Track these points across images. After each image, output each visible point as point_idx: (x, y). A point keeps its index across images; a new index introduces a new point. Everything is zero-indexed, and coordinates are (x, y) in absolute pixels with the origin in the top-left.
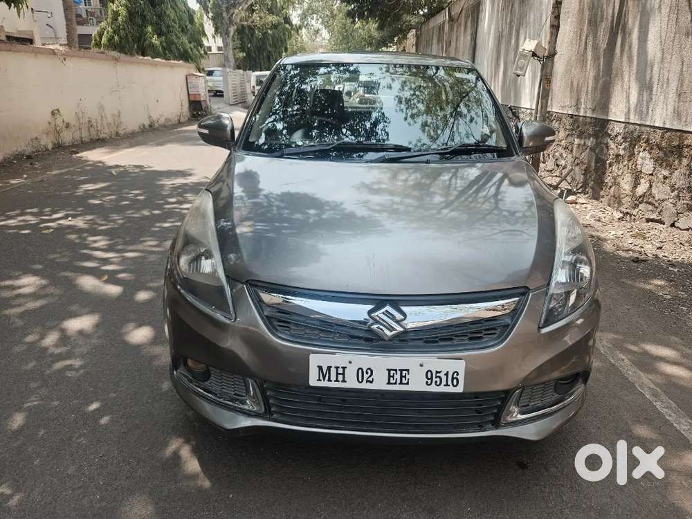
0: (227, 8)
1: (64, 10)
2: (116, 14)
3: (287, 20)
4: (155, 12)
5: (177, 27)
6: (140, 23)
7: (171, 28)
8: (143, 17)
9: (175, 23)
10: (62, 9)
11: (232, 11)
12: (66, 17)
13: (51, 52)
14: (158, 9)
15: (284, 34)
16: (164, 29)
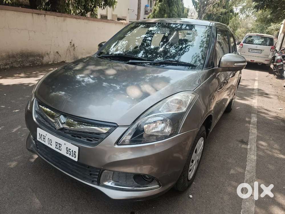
0: (203, 6)
1: (138, 9)
2: (155, 10)
3: (232, 11)
4: (169, 9)
5: (177, 15)
6: (163, 13)
7: (174, 15)
8: (165, 11)
9: (176, 13)
10: (137, 8)
11: (205, 8)
12: (138, 11)
13: (121, 23)
14: (171, 8)
15: (229, 17)
16: (171, 16)
